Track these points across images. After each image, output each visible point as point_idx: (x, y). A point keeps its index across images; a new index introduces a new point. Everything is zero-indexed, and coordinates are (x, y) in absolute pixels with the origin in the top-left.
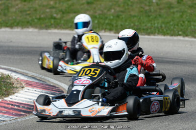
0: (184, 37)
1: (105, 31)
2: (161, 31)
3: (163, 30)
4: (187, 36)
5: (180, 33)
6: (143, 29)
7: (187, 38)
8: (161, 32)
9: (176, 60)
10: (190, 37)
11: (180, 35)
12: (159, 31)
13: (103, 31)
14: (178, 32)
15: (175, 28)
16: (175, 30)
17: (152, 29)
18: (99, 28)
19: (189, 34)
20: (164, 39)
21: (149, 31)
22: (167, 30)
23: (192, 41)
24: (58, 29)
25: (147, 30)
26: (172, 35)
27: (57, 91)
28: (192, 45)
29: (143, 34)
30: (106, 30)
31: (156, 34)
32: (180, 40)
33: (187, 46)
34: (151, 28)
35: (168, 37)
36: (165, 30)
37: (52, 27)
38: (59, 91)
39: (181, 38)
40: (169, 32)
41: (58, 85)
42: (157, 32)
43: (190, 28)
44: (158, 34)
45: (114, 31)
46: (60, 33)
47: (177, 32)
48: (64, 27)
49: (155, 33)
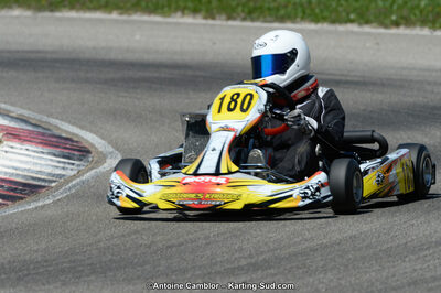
0: (360, 24)
1: (183, 14)
2: (308, 11)
3: (312, 10)
4: (367, 22)
5: (352, 16)
6: (269, 9)
7: (367, 29)
8: (310, 15)
9: (343, 78)
10: (374, 24)
11: (352, 21)
12: (304, 13)
13: (179, 14)
14: (348, 14)
15: (341, 5)
16: (340, 9)
17: (289, 9)
18: (169, 6)
19: (372, 18)
20: (316, 31)
21: (282, 12)
22: (322, 11)
23: (379, 34)
24: (78, 10)
25: (278, 9)
26: (333, 22)
27: (74, 150)
28: (378, 44)
29: (268, 18)
30: (186, 12)
31: (298, 19)
32: (352, 32)
33: (368, 45)
34: (286, 6)
35: (326, 26)
36: (317, 11)
37: (65, 6)
38: (79, 151)
39: (354, 27)
40: (326, 14)
41: (77, 135)
42: (300, 14)
43: (373, 5)
44: (303, 19)
45: (203, 13)
46: (81, 19)
47: (344, 14)
48: (91, 6)
49: (296, 17)
